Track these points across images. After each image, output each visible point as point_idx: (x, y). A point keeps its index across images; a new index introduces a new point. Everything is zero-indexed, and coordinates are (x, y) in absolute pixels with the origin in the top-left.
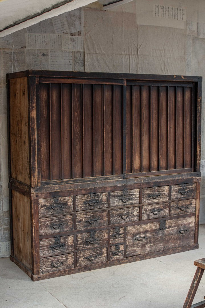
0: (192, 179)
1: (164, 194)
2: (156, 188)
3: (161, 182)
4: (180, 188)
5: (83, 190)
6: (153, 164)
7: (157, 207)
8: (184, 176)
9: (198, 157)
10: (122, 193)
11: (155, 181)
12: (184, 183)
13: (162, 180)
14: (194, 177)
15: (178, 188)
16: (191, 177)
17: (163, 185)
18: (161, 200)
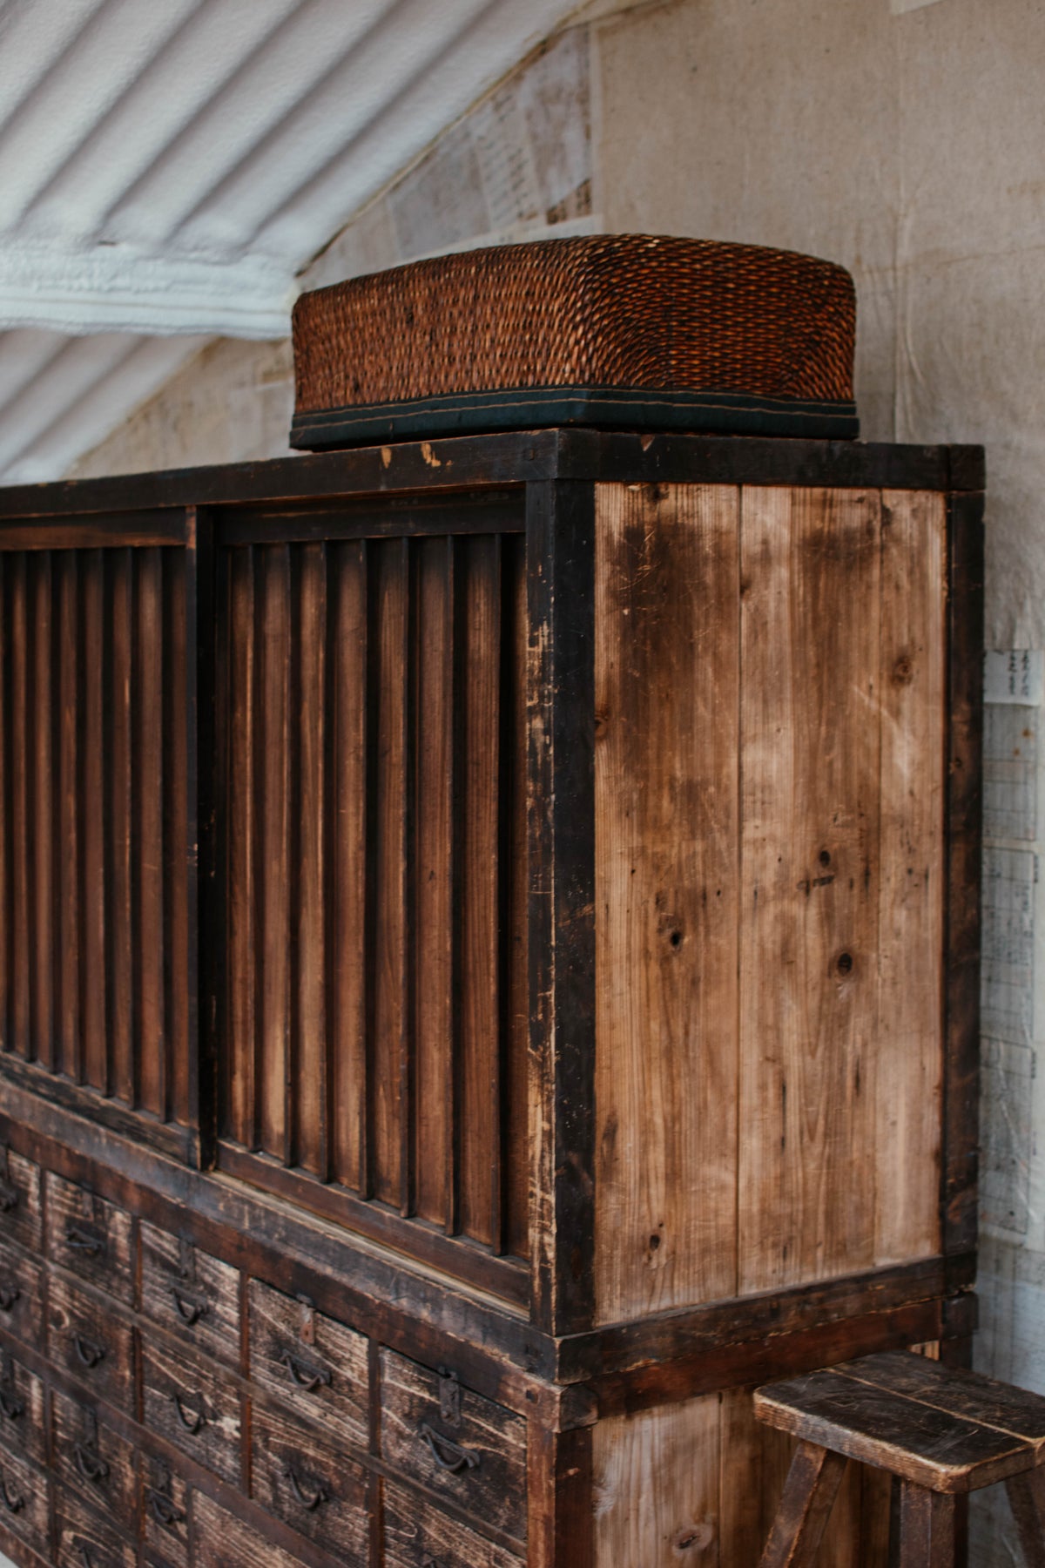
0: (498, 1371)
1: (349, 1383)
2: (307, 1315)
3: (326, 1280)
4: (426, 1396)
5: (64, 1152)
6: (347, 1135)
7: (314, 1460)
8: (445, 1314)
9: (537, 1191)
10: (178, 1255)
11: (298, 1256)
12: (447, 1376)
13: (329, 1271)
14: (506, 1360)
15: (414, 1390)
16: (494, 1351)
17: (340, 1313)
18: (330, 1423)
